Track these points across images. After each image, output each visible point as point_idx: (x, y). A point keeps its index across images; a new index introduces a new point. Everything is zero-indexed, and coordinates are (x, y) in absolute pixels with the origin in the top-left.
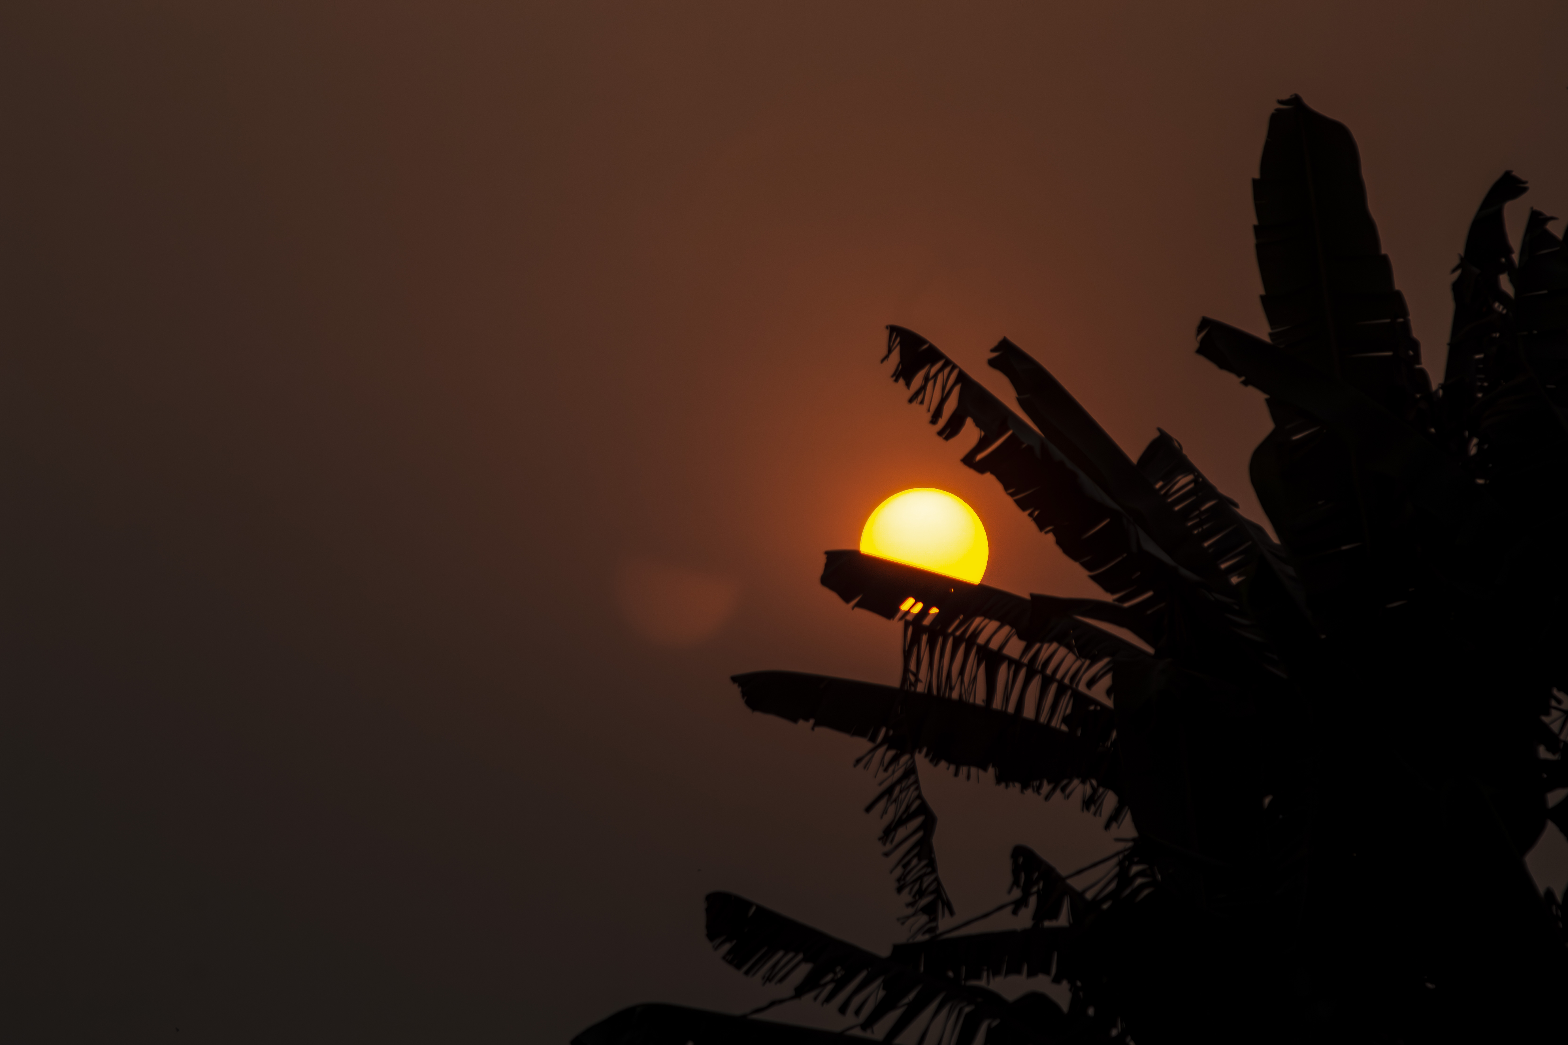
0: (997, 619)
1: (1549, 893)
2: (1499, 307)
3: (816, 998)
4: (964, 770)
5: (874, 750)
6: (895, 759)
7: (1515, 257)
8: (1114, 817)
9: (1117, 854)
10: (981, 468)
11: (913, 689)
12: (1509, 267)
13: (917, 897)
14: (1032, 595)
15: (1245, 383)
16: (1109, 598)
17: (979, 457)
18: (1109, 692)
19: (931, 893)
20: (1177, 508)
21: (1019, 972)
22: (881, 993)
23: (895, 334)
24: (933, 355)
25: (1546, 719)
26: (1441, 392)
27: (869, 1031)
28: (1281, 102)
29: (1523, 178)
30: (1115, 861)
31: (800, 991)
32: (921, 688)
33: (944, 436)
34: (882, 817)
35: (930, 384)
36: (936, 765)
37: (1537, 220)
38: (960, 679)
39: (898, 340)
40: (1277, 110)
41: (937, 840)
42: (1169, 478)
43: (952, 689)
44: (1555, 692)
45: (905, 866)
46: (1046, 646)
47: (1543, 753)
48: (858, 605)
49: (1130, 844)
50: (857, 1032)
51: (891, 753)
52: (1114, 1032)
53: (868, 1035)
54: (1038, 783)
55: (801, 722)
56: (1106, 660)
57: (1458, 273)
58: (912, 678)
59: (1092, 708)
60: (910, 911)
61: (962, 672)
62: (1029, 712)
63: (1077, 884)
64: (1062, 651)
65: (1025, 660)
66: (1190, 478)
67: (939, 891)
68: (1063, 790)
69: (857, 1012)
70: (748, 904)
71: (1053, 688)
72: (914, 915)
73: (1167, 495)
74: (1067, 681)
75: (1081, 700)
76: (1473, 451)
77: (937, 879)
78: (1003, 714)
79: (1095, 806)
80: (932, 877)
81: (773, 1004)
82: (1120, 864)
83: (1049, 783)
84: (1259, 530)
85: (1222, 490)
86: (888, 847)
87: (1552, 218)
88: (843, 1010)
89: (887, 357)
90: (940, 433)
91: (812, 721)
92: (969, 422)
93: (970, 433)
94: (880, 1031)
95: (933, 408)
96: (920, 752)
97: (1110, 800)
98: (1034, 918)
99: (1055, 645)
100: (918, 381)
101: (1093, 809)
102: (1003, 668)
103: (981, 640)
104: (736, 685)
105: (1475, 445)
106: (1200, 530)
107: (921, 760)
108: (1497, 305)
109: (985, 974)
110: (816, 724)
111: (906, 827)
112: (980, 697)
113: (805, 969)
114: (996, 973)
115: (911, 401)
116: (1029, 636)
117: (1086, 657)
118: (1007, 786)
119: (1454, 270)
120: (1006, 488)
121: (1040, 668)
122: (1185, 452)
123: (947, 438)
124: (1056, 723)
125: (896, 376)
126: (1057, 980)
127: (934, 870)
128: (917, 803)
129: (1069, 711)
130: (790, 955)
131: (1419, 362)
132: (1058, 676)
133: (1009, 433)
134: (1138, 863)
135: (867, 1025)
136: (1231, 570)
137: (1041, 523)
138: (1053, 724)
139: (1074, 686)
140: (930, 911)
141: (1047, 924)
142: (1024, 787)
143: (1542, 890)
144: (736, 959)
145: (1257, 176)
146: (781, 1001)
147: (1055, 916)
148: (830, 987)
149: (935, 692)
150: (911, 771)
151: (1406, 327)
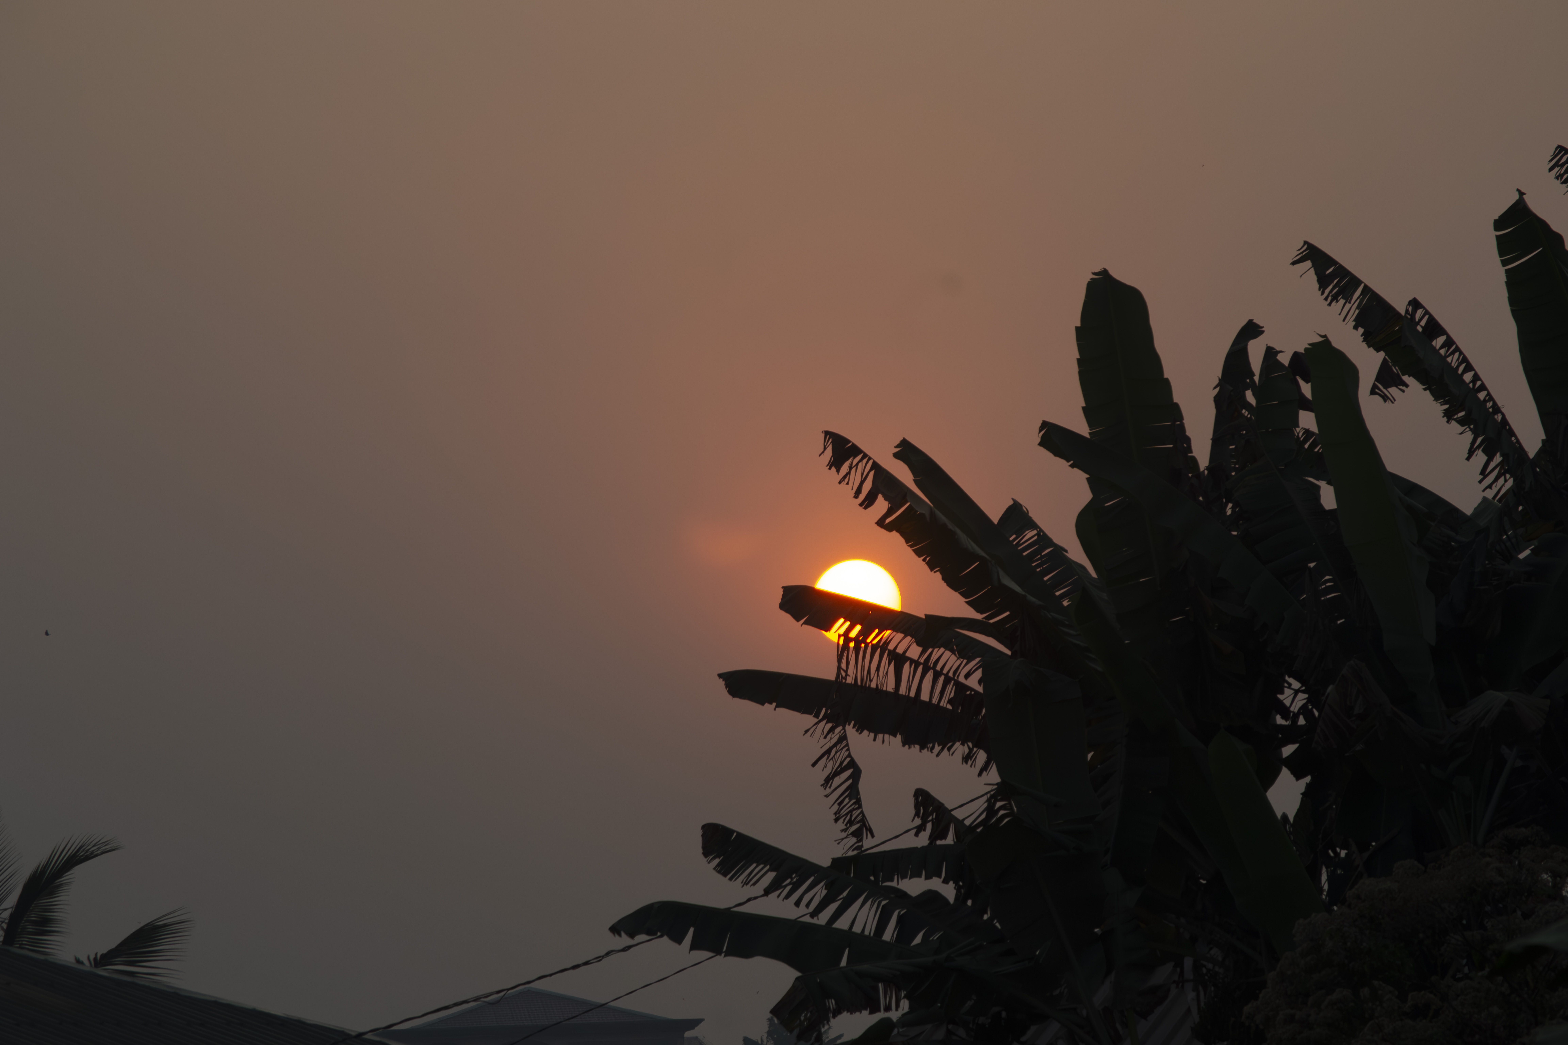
0: (901, 632)
1: (1285, 817)
2: (1245, 412)
3: (778, 896)
4: (880, 736)
5: (817, 723)
6: (832, 730)
7: (1256, 378)
8: (985, 768)
9: (986, 794)
10: (889, 528)
11: (844, 681)
12: (1252, 386)
13: (848, 825)
14: (926, 615)
15: (1072, 466)
16: (979, 617)
17: (888, 521)
18: (980, 682)
19: (858, 822)
20: (1025, 554)
21: (920, 876)
22: (824, 892)
23: (828, 436)
24: (855, 451)
25: (1280, 697)
26: (1206, 472)
27: (816, 918)
28: (1094, 274)
29: (1261, 325)
30: (985, 798)
31: (767, 892)
32: (849, 680)
33: (863, 507)
34: (823, 770)
35: (853, 470)
36: (860, 733)
37: (1271, 353)
38: (877, 672)
39: (831, 440)
40: (1091, 279)
41: (861, 786)
42: (1020, 532)
43: (871, 681)
44: (1287, 678)
45: (840, 804)
46: (936, 650)
47: (1279, 720)
48: (804, 623)
49: (996, 787)
50: (807, 919)
51: (829, 725)
52: (985, 917)
53: (815, 921)
54: (931, 745)
55: (767, 705)
56: (978, 660)
57: (1218, 389)
58: (844, 674)
59: (968, 693)
60: (844, 835)
61: (878, 669)
62: (925, 697)
63: (959, 814)
64: (948, 654)
65: (922, 660)
66: (1035, 532)
67: (863, 821)
68: (949, 749)
69: (808, 906)
70: (731, 832)
71: (942, 678)
72: (846, 838)
73: (1018, 544)
74: (951, 674)
75: (961, 688)
76: (1229, 512)
77: (862, 812)
78: (907, 698)
79: (971, 760)
80: (859, 811)
81: (749, 900)
82: (988, 801)
83: (939, 746)
84: (1083, 568)
85: (1057, 541)
86: (828, 791)
87: (1281, 352)
88: (797, 904)
89: (823, 452)
90: (861, 505)
91: (774, 704)
92: (880, 497)
93: (881, 505)
94: (823, 919)
95: (855, 489)
96: (849, 725)
97: (982, 757)
98: (930, 838)
99: (942, 650)
100: (845, 468)
101: (970, 762)
102: (907, 665)
103: (891, 647)
104: (721, 680)
105: (1230, 509)
106: (1041, 568)
107: (850, 730)
108: (1244, 411)
109: (896, 877)
110: (777, 707)
111: (840, 778)
112: (890, 687)
113: (771, 875)
114: (904, 877)
115: (840, 483)
116: (925, 643)
117: (964, 658)
118: (910, 747)
119: (1215, 388)
120: (907, 542)
121: (932, 666)
122: (1030, 514)
123: (865, 508)
124: (944, 703)
125: (830, 465)
126: (945, 882)
127: (860, 806)
128: (848, 759)
129: (952, 695)
130: (762, 866)
131: (1191, 452)
132: (945, 671)
133: (908, 504)
134: (1001, 800)
135: (814, 914)
136: (1063, 596)
137: (932, 566)
138: (941, 704)
139: (956, 678)
140: (858, 834)
141: (939, 842)
142: (922, 748)
143: (1279, 815)
144: (724, 870)
145: (1079, 325)
146: (756, 898)
147: (944, 836)
148: (789, 888)
149: (859, 683)
150: (843, 738)
151: (1182, 428)
